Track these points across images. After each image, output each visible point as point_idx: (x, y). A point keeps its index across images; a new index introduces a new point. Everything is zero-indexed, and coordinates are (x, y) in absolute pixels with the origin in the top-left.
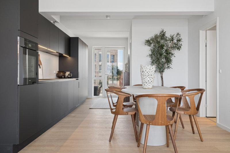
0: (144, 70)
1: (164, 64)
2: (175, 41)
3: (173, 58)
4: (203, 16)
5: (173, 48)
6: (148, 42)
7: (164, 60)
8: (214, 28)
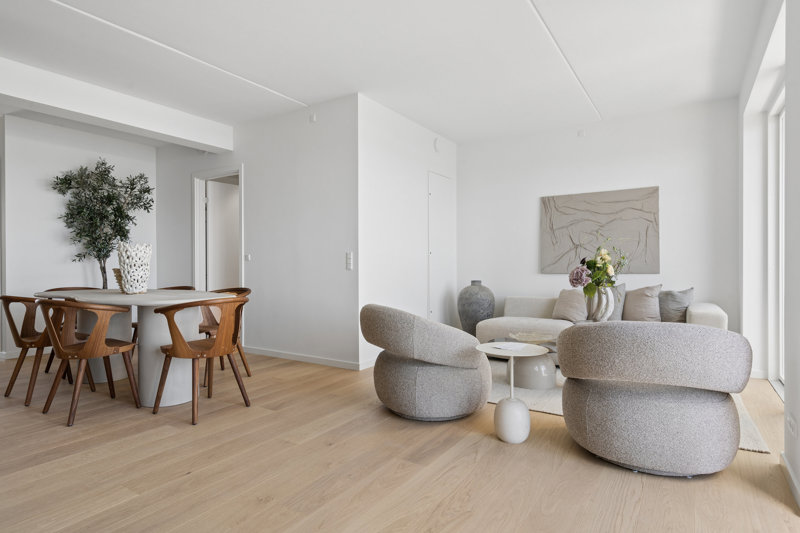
0: (133, 254)
1: (110, 239)
2: (136, 192)
3: (130, 226)
4: (204, 152)
5: (133, 205)
6: (64, 184)
7: (108, 230)
8: (234, 180)
